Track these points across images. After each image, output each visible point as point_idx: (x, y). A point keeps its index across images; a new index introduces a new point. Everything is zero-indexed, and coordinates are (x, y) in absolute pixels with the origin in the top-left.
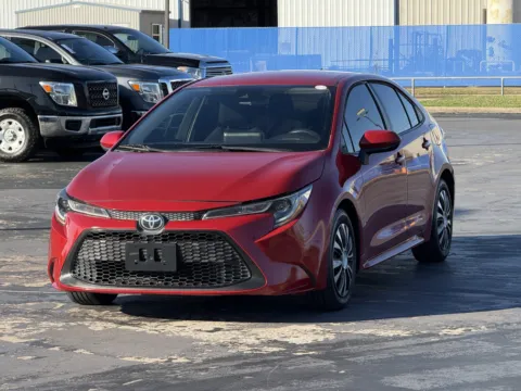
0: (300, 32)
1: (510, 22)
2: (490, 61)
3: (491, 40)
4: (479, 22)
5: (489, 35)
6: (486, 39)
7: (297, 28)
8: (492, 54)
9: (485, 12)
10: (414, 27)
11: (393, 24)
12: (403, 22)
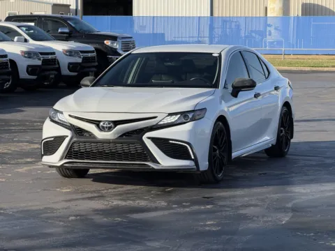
0: (155, 19)
1: (281, 15)
2: (269, 39)
3: (270, 26)
4: (262, 15)
5: (268, 23)
6: (267, 25)
7: (154, 17)
8: (270, 35)
9: (266, 8)
10: (222, 17)
11: (209, 15)
12: (216, 14)
